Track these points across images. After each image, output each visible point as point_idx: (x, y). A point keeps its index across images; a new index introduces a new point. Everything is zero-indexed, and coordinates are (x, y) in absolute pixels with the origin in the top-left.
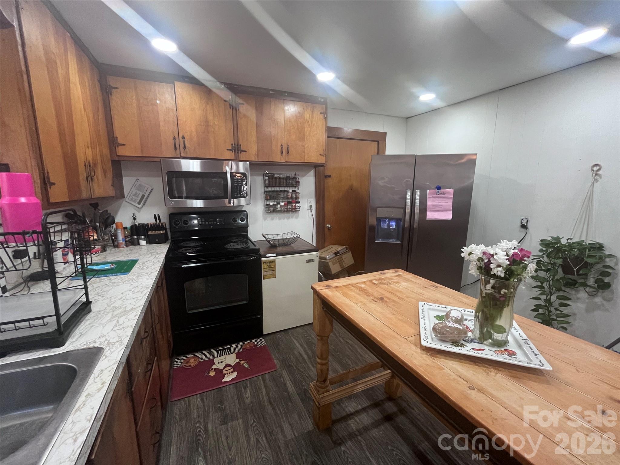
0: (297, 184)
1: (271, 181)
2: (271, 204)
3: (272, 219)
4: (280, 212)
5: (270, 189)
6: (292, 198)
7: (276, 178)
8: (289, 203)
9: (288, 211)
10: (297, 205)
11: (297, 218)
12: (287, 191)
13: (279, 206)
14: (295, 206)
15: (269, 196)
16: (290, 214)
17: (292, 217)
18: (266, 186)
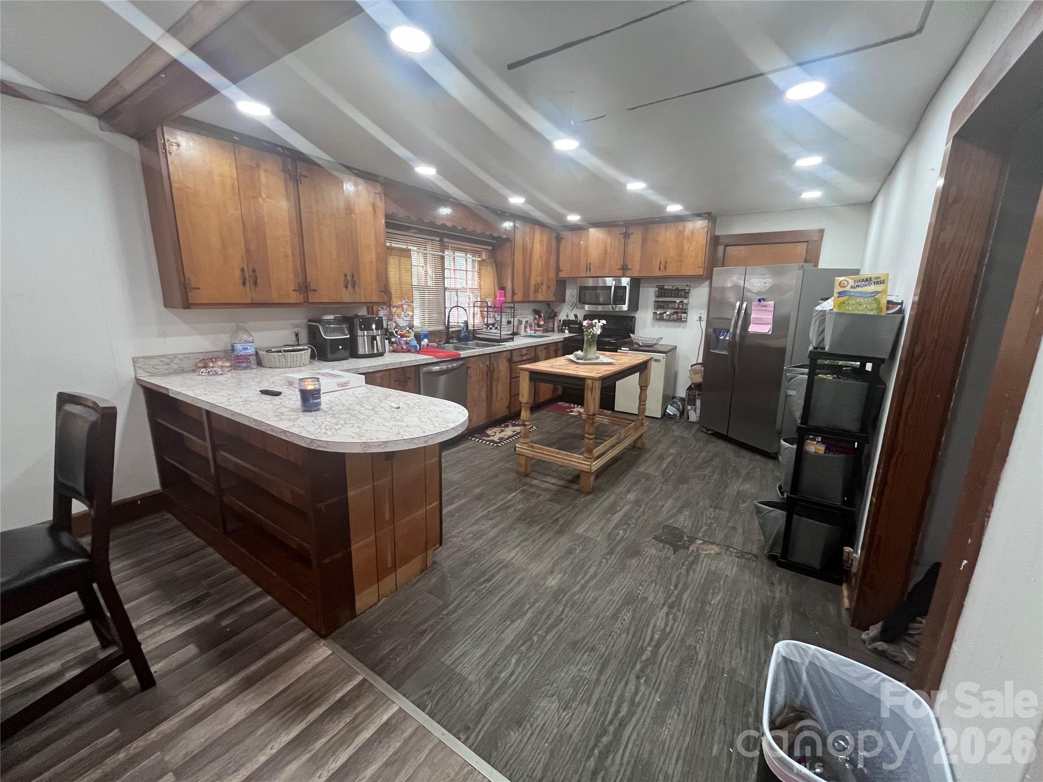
0: (686, 294)
1: (662, 292)
2: (658, 312)
3: (660, 327)
4: (665, 320)
5: (660, 299)
6: (678, 308)
7: (666, 289)
8: (676, 313)
9: (673, 320)
10: (683, 315)
11: (684, 328)
12: (675, 302)
13: (665, 315)
14: (681, 316)
15: (658, 305)
16: (677, 324)
17: (679, 327)
18: (658, 297)
